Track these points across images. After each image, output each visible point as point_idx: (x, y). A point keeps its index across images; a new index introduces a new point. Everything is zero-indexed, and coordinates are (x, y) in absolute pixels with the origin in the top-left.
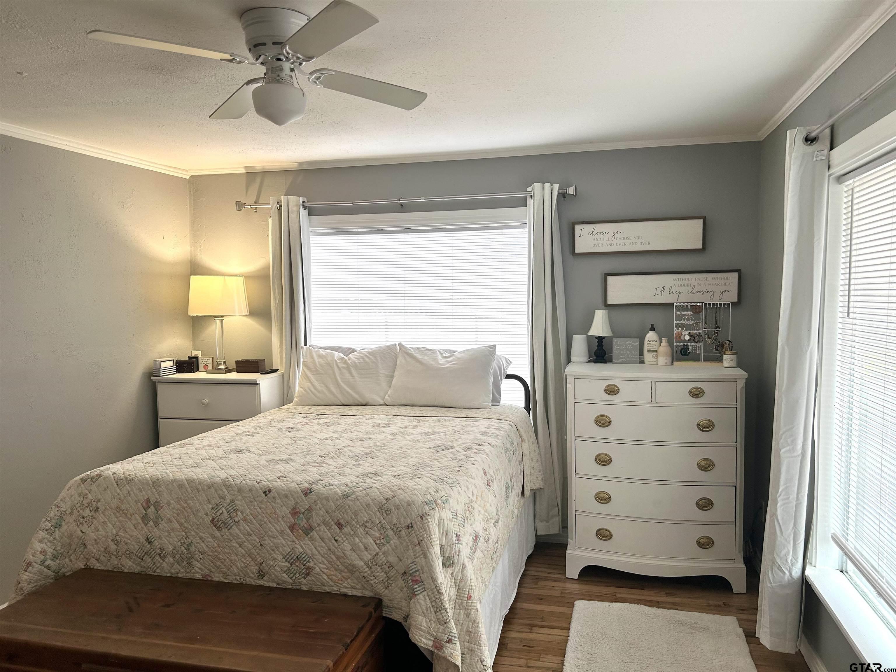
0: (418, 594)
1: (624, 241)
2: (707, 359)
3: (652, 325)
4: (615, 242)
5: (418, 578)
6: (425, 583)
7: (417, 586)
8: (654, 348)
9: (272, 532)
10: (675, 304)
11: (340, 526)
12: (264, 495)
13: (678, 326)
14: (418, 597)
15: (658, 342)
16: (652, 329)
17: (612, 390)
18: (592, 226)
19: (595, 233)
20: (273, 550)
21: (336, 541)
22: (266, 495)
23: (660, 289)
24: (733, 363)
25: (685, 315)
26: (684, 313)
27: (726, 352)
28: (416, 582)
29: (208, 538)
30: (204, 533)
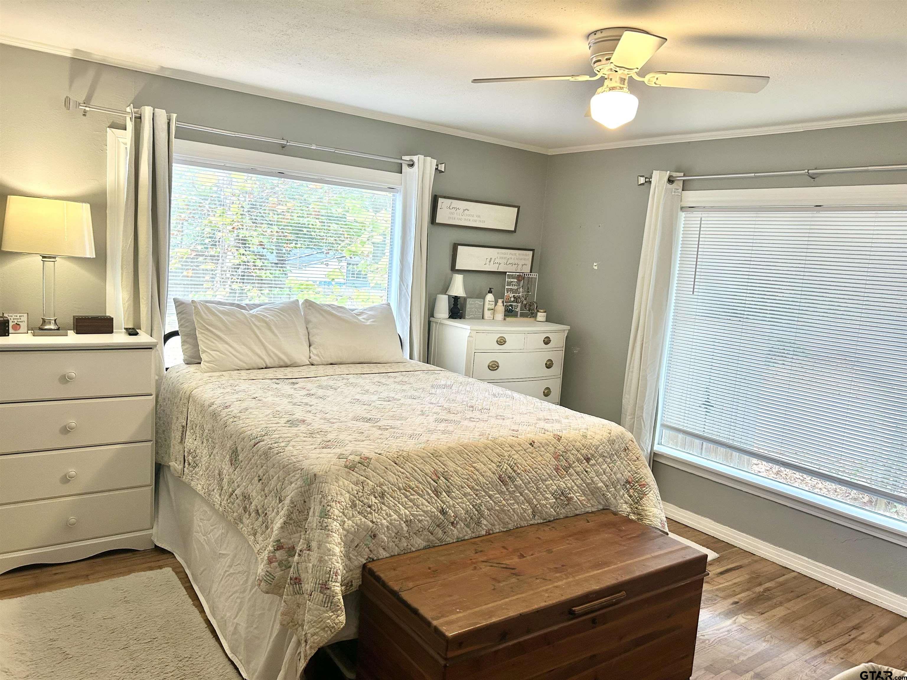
0: (648, 494)
1: (469, 218)
2: (522, 315)
3: (490, 289)
4: (463, 217)
5: (644, 483)
6: (650, 484)
7: (644, 489)
8: (492, 307)
9: (544, 476)
10: (507, 273)
11: (588, 460)
12: (530, 446)
13: (508, 290)
14: (648, 495)
15: (494, 303)
16: (490, 292)
17: (501, 342)
18: (449, 201)
19: (451, 207)
20: (545, 491)
21: (586, 472)
22: (532, 446)
23: (488, 260)
24: (544, 319)
25: (512, 282)
26: (512, 280)
27: (540, 311)
28: (644, 486)
29: (495, 494)
30: (493, 491)
